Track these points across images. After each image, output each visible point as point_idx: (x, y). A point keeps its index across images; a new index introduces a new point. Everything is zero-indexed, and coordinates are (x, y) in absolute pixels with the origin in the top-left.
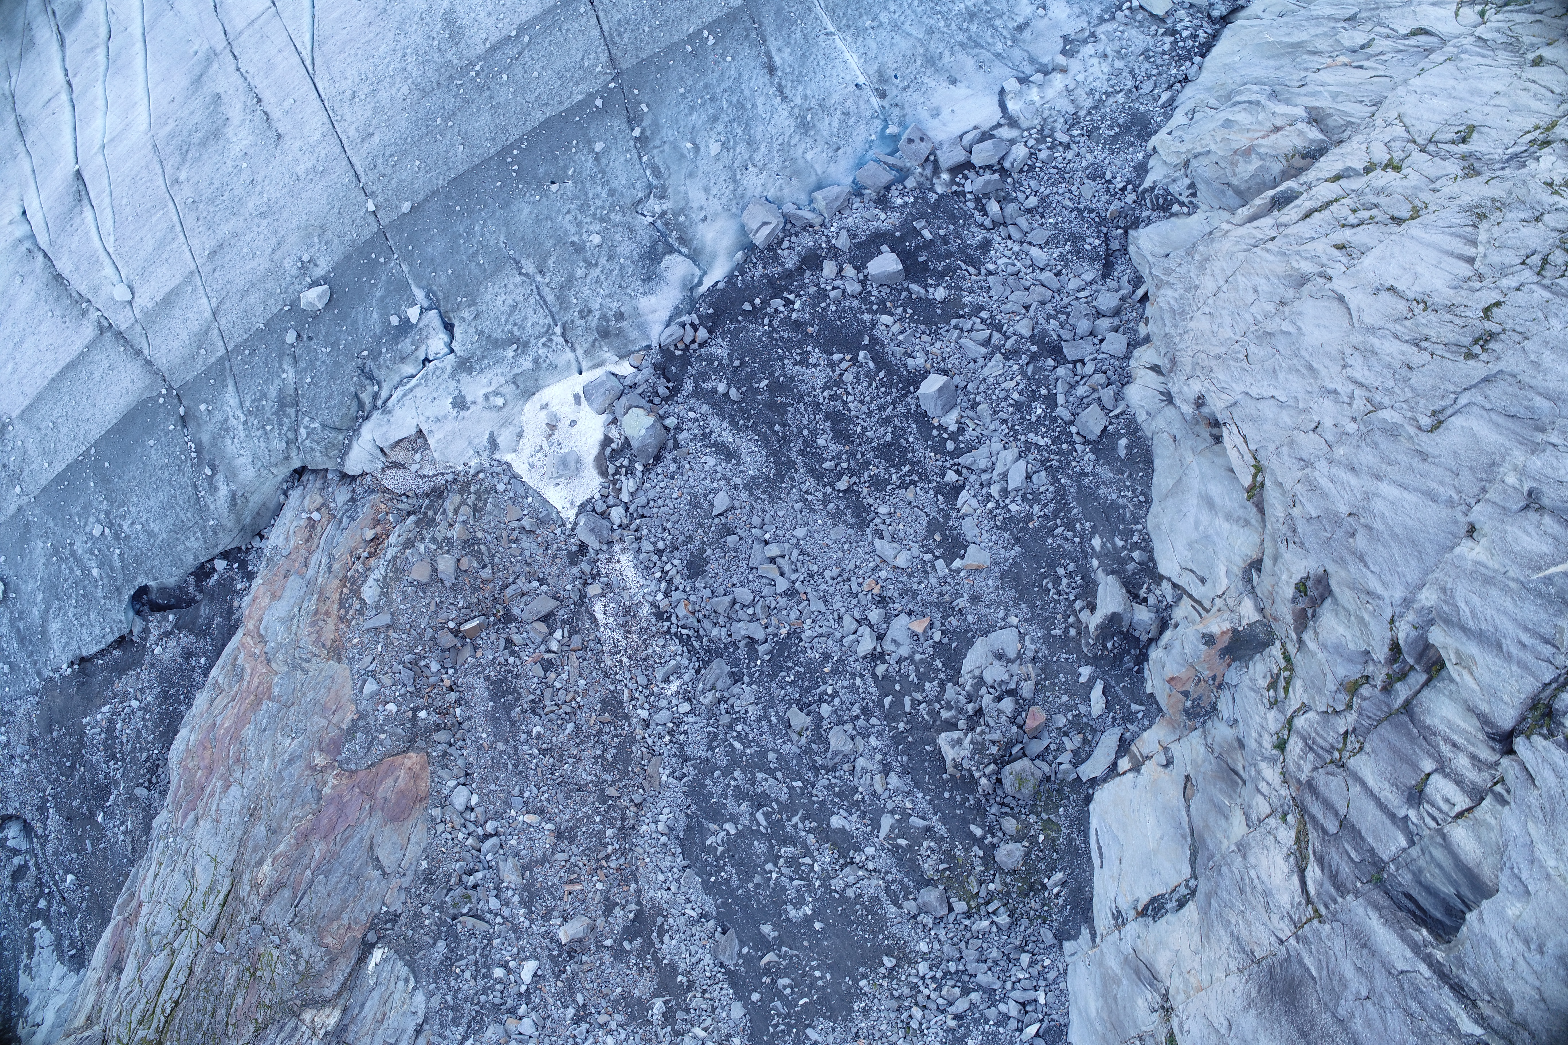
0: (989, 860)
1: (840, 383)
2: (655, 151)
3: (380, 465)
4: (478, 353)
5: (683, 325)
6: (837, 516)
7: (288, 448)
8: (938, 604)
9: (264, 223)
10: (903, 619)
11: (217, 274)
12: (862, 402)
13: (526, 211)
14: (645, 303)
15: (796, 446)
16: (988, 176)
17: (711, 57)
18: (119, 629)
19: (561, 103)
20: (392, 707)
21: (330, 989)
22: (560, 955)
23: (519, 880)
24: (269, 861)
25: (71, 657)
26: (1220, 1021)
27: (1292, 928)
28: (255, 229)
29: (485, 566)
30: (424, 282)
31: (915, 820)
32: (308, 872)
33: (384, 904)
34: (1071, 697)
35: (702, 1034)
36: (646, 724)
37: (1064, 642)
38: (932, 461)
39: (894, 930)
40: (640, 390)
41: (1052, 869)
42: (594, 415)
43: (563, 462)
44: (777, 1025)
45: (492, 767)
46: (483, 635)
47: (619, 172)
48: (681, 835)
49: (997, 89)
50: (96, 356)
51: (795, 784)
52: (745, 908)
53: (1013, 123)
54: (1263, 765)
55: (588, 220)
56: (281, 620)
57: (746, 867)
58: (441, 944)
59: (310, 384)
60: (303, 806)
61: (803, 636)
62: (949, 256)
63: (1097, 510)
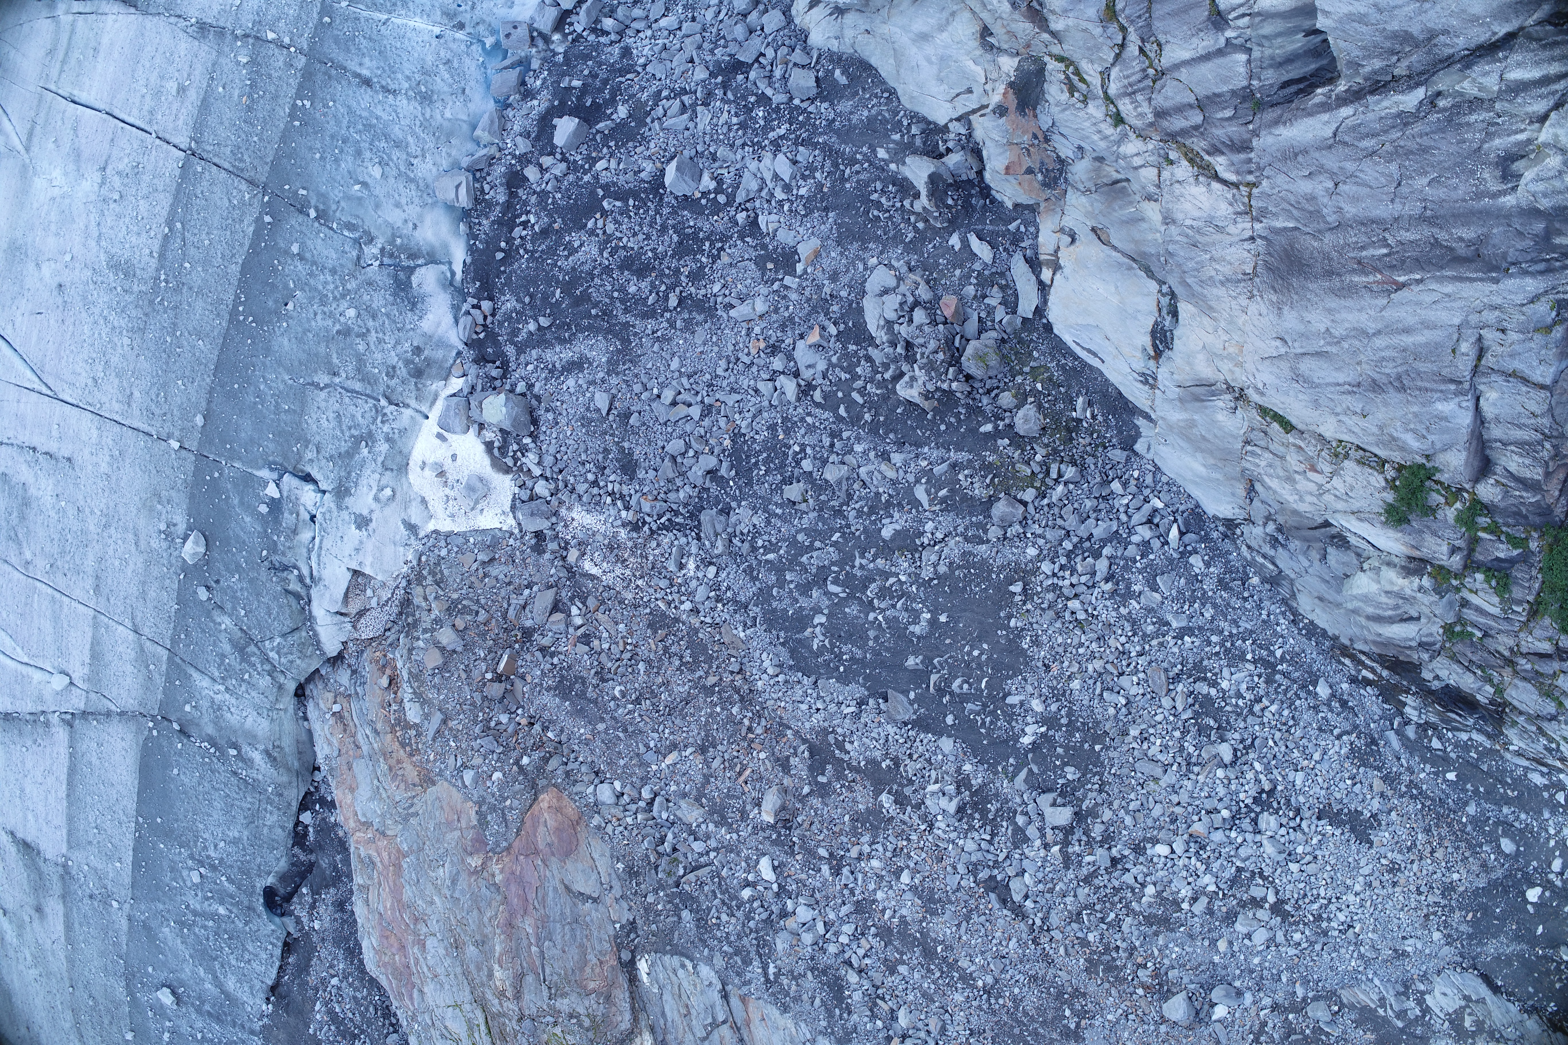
0: (1018, 440)
1: (608, 238)
2: (338, 214)
3: (349, 626)
4: (343, 474)
5: (468, 313)
6: (689, 327)
7: (273, 678)
8: (814, 310)
9: (112, 530)
10: (801, 344)
11: (112, 601)
12: (635, 234)
13: (286, 342)
14: (427, 325)
15: (618, 310)
17: (318, 115)
18: (278, 938)
19: (241, 245)
20: (497, 775)
21: (625, 1021)
22: (779, 835)
23: (702, 810)
24: (496, 967)
25: (263, 996)
26: (1274, 347)
27: (1248, 218)
28: (110, 541)
29: (477, 613)
30: (260, 461)
31: (938, 470)
32: (534, 949)
33: (614, 922)
34: (961, 266)
35: (935, 787)
36: (695, 611)
37: (921, 237)
38: (719, 222)
39: (999, 562)
40: (479, 388)
41: (1070, 402)
42: (463, 437)
43: (470, 488)
44: (984, 723)
45: (608, 748)
46: (520, 663)
47: (326, 253)
48: (791, 663)
50: (82, 747)
51: (834, 539)
52: (882, 664)
54: (1122, 149)
55: (334, 305)
56: (371, 799)
57: (856, 635)
58: (686, 914)
59: (246, 615)
60: (490, 905)
61: (743, 431)
62: (605, 82)
63: (861, 134)
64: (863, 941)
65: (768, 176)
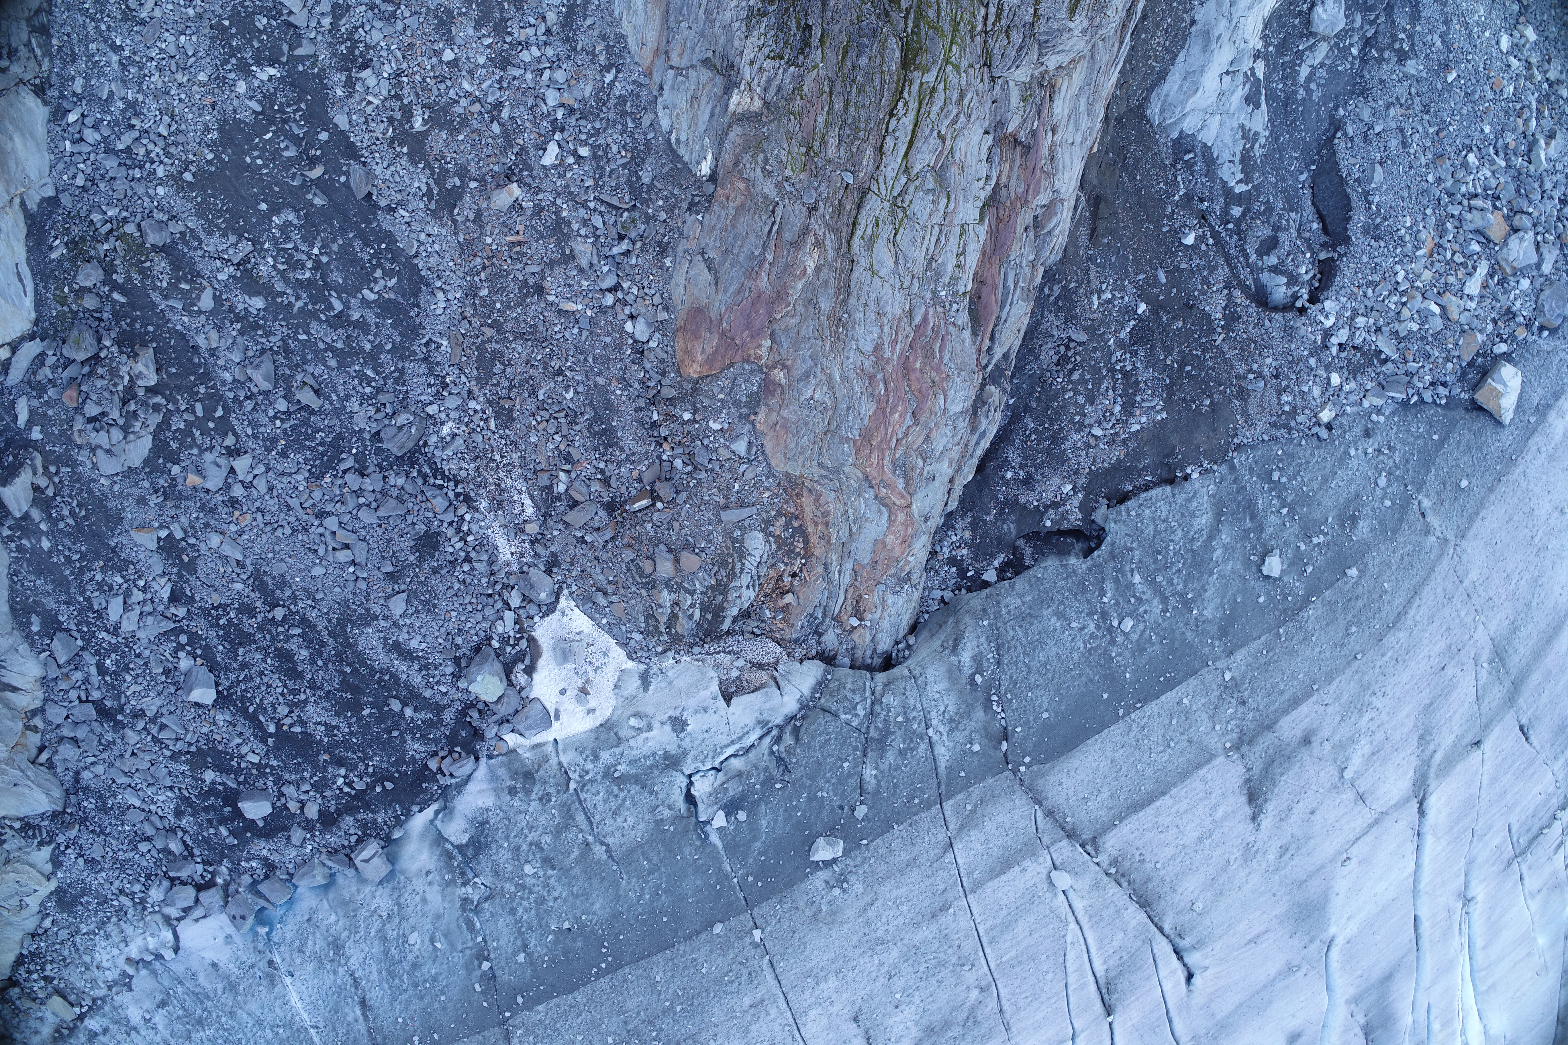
0: (109, 269)
1: (292, 705)
2: (470, 944)
3: (781, 669)
4: (656, 772)
5: (452, 775)
6: (282, 584)
7: (882, 695)
8: (180, 497)
9: (880, 933)
10: (209, 485)
11: (942, 887)
12: (269, 686)
13: (597, 906)
14: (488, 801)
15: (329, 652)
16: (184, 874)
17: (417, 1024)
18: (1119, 513)
19: (558, 1006)
20: (715, 426)
21: (735, 134)
22: (521, 171)
23: (575, 245)
24: (809, 271)
25: (1186, 485)
28: (891, 928)
29: (633, 562)
30: (708, 850)
31: (179, 306)
32: (770, 258)
33: (701, 223)
34: (45, 414)
35: (370, 98)
36: (469, 396)
37: (58, 461)
38: (200, 626)
39: (189, 205)
40: (495, 718)
41: (60, 261)
42: (542, 698)
44: (296, 111)
45: (609, 359)
46: (634, 492)
47: (505, 930)
48: (423, 288)
49: (181, 952)
50: (1104, 815)
51: (304, 337)
52: (346, 219)
53: (167, 919)
55: (537, 889)
56: (867, 520)
57: (347, 258)
58: (646, 180)
59: (847, 760)
60: (787, 329)
61: (307, 474)
62: (206, 809)
63: (51, 572)
64: (522, 38)
65: (134, 615)
